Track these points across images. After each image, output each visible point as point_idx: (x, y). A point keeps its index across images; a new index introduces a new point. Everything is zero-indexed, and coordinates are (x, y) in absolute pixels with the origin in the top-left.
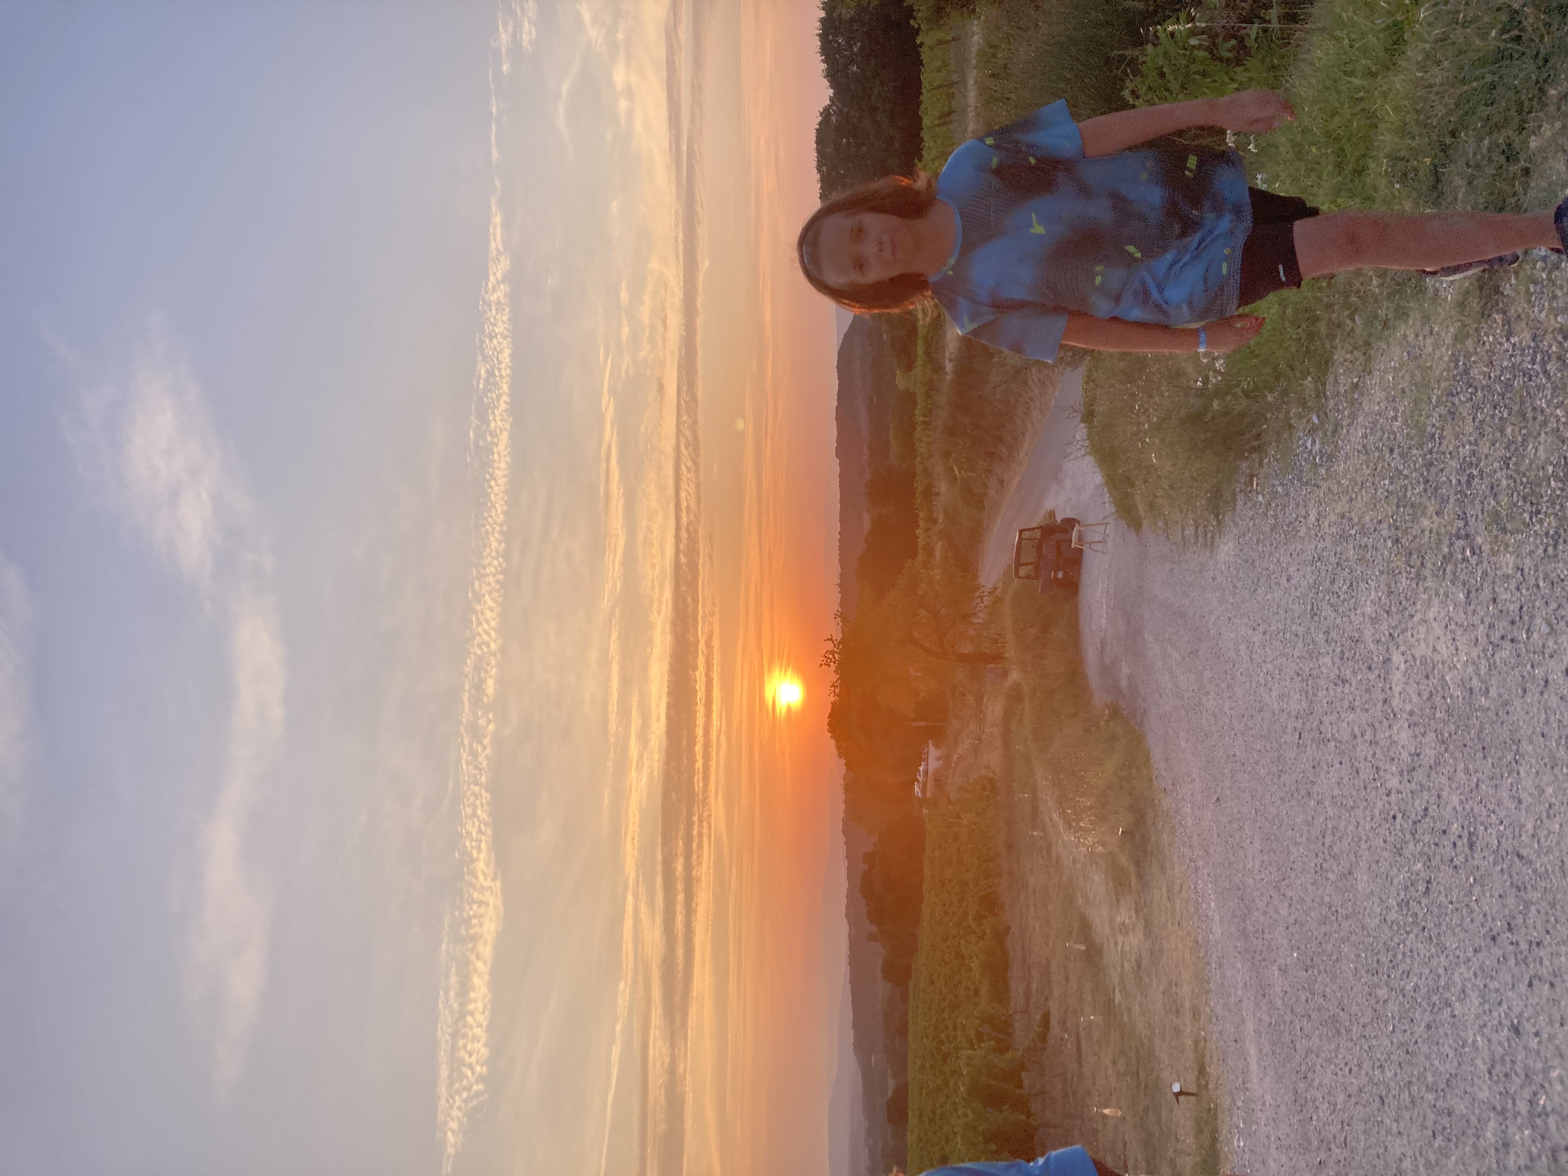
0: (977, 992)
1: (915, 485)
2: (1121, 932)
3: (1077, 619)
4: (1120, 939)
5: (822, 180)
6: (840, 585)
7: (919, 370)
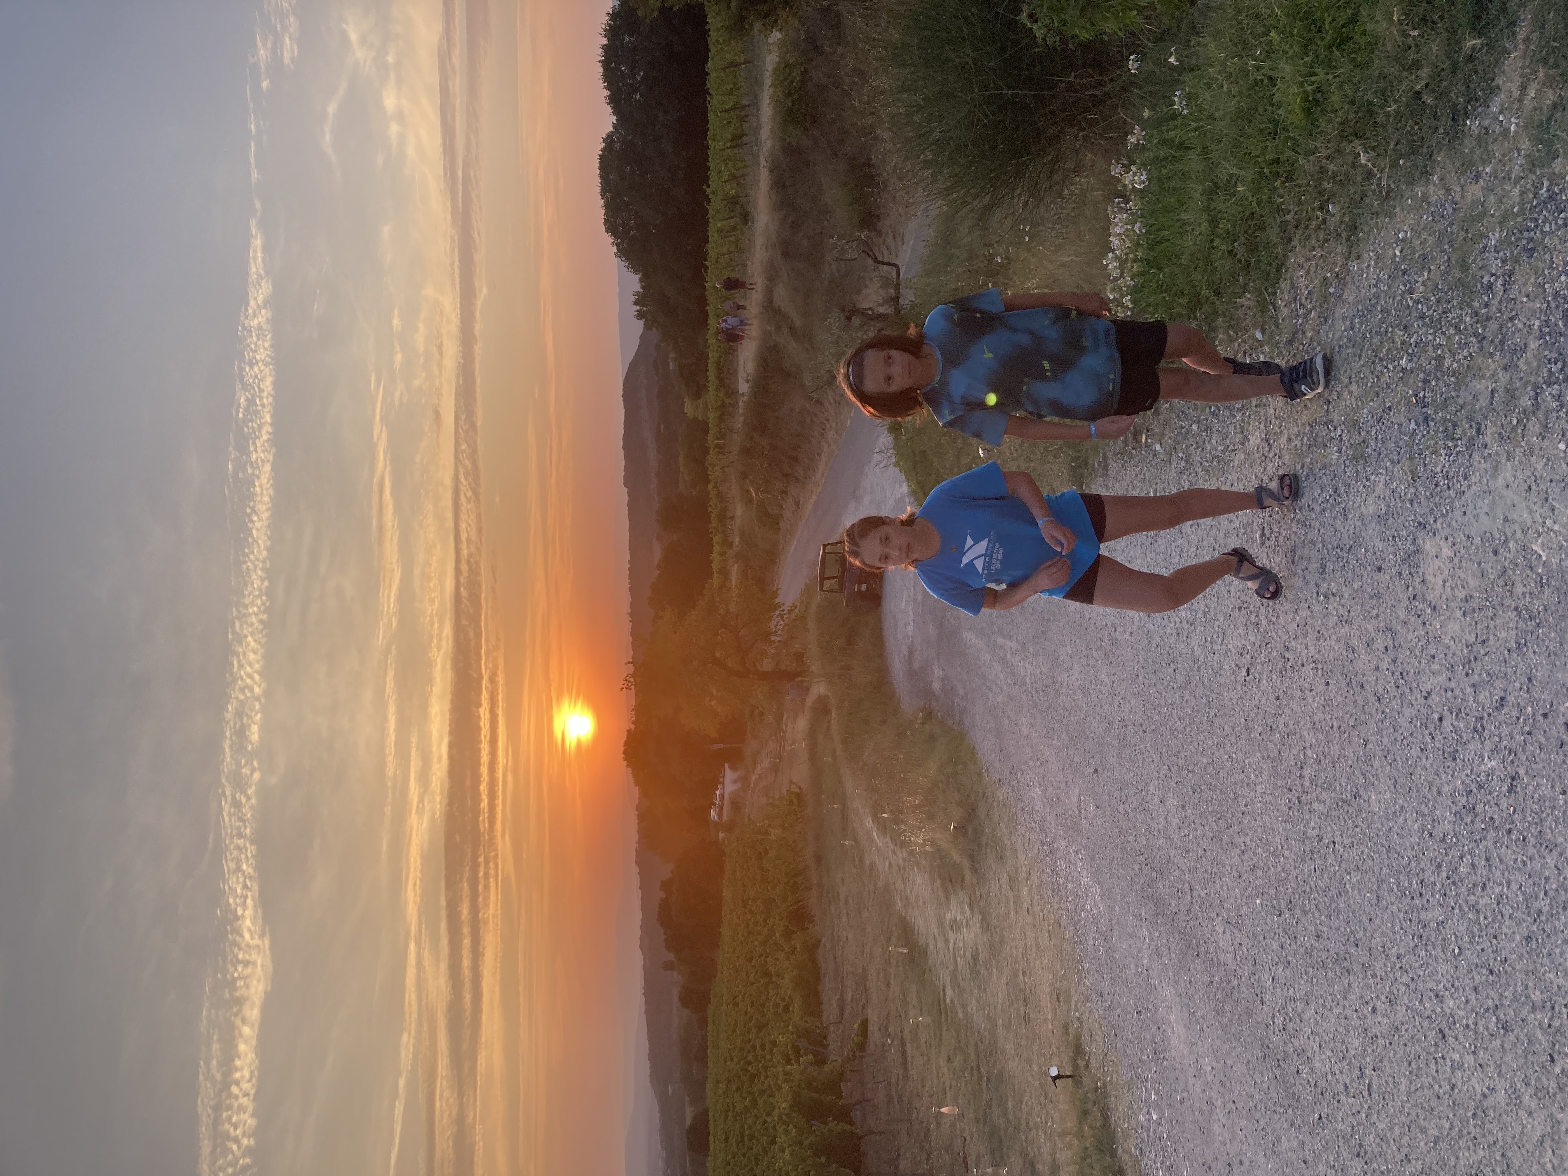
0: (786, 1008)
1: (710, 509)
2: (952, 929)
3: (881, 629)
4: (952, 936)
5: (607, 206)
6: (631, 615)
7: (711, 395)
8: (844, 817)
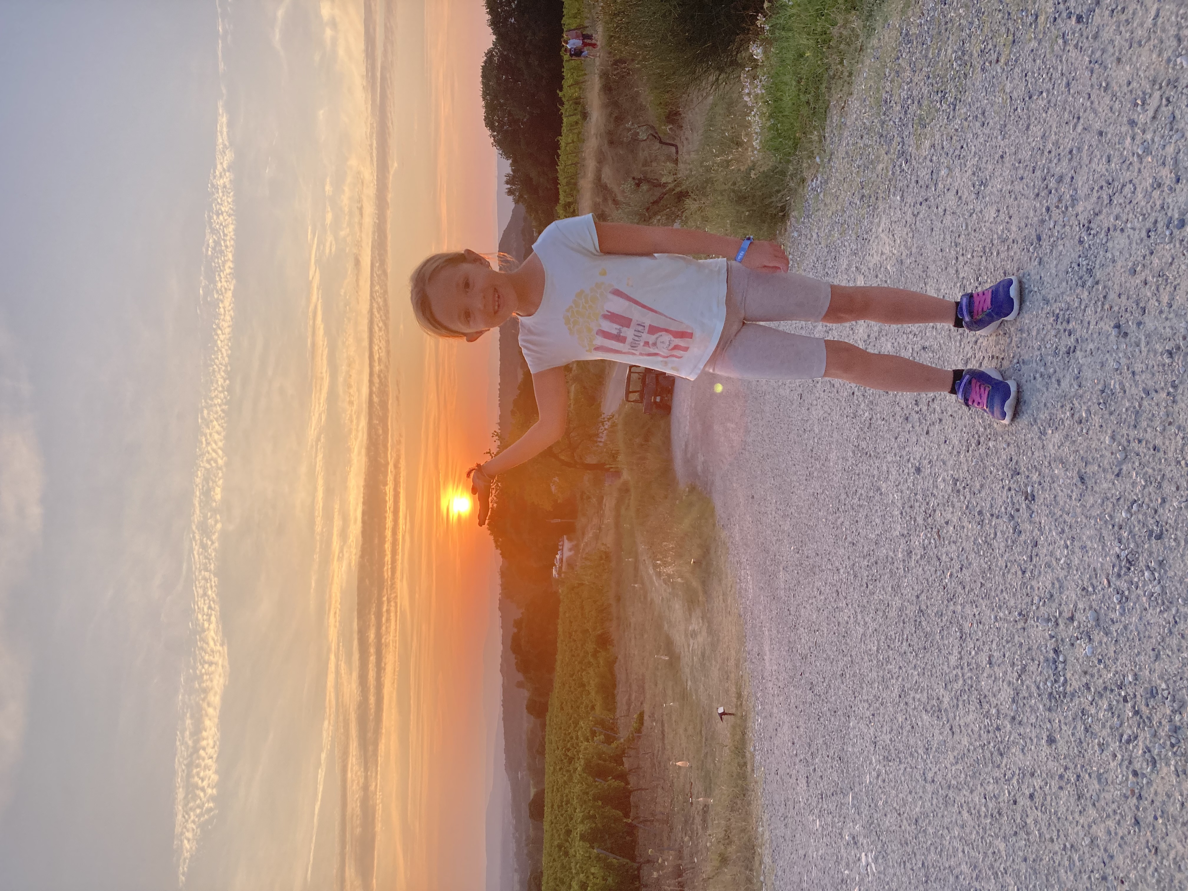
0: (593, 707)
2: (692, 637)
3: (669, 431)
4: (691, 641)
8: (636, 569)
